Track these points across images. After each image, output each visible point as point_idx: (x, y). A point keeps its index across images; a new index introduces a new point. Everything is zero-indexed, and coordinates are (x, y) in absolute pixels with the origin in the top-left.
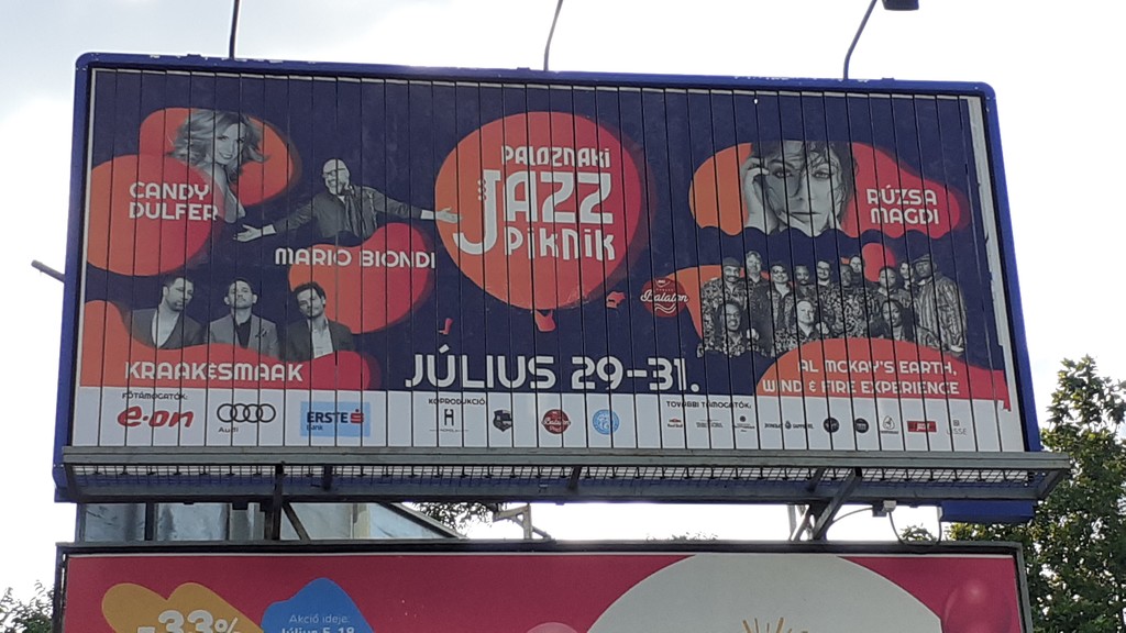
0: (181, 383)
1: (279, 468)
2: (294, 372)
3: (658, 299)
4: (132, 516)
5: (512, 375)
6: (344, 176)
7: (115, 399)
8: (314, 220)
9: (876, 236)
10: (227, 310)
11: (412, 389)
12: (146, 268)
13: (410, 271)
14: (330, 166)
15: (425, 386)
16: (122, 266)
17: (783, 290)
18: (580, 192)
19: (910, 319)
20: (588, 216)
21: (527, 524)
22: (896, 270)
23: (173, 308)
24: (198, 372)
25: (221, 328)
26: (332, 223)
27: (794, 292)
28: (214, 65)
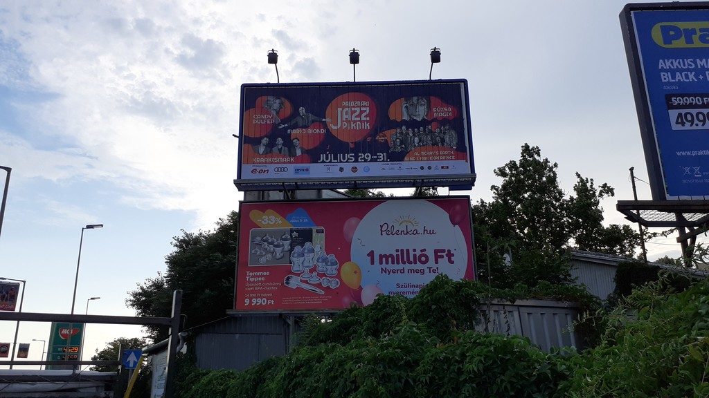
0: (266, 163)
1: (283, 183)
2: (292, 160)
3: (380, 138)
6: (304, 111)
7: (251, 167)
8: (297, 122)
9: (435, 120)
10: (276, 145)
11: (320, 163)
12: (258, 136)
13: (320, 134)
14: (301, 109)
15: (323, 162)
16: (252, 135)
17: (411, 135)
18: (362, 112)
19: (443, 141)
20: (363, 118)
22: (440, 129)
23: (264, 145)
24: (270, 160)
25: (275, 150)
26: (300, 123)
27: (414, 135)
28: (273, 85)
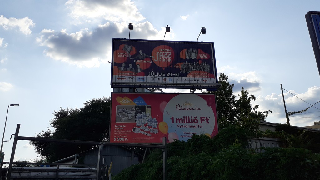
0: (124, 75)
1: (135, 84)
2: (136, 74)
3: (176, 66)
4: (119, 89)
5: (160, 74)
6: (142, 52)
7: (117, 77)
8: (138, 57)
9: (200, 59)
10: (129, 67)
11: (149, 76)
12: (120, 62)
13: (149, 63)
14: (140, 51)
15: (151, 76)
16: (118, 62)
18: (168, 54)
19: (204, 69)
20: (168, 57)
21: (162, 91)
22: (202, 63)
23: (123, 67)
24: (126, 74)
25: (128, 69)
26: (140, 57)
27: (191, 65)
28: (127, 40)
